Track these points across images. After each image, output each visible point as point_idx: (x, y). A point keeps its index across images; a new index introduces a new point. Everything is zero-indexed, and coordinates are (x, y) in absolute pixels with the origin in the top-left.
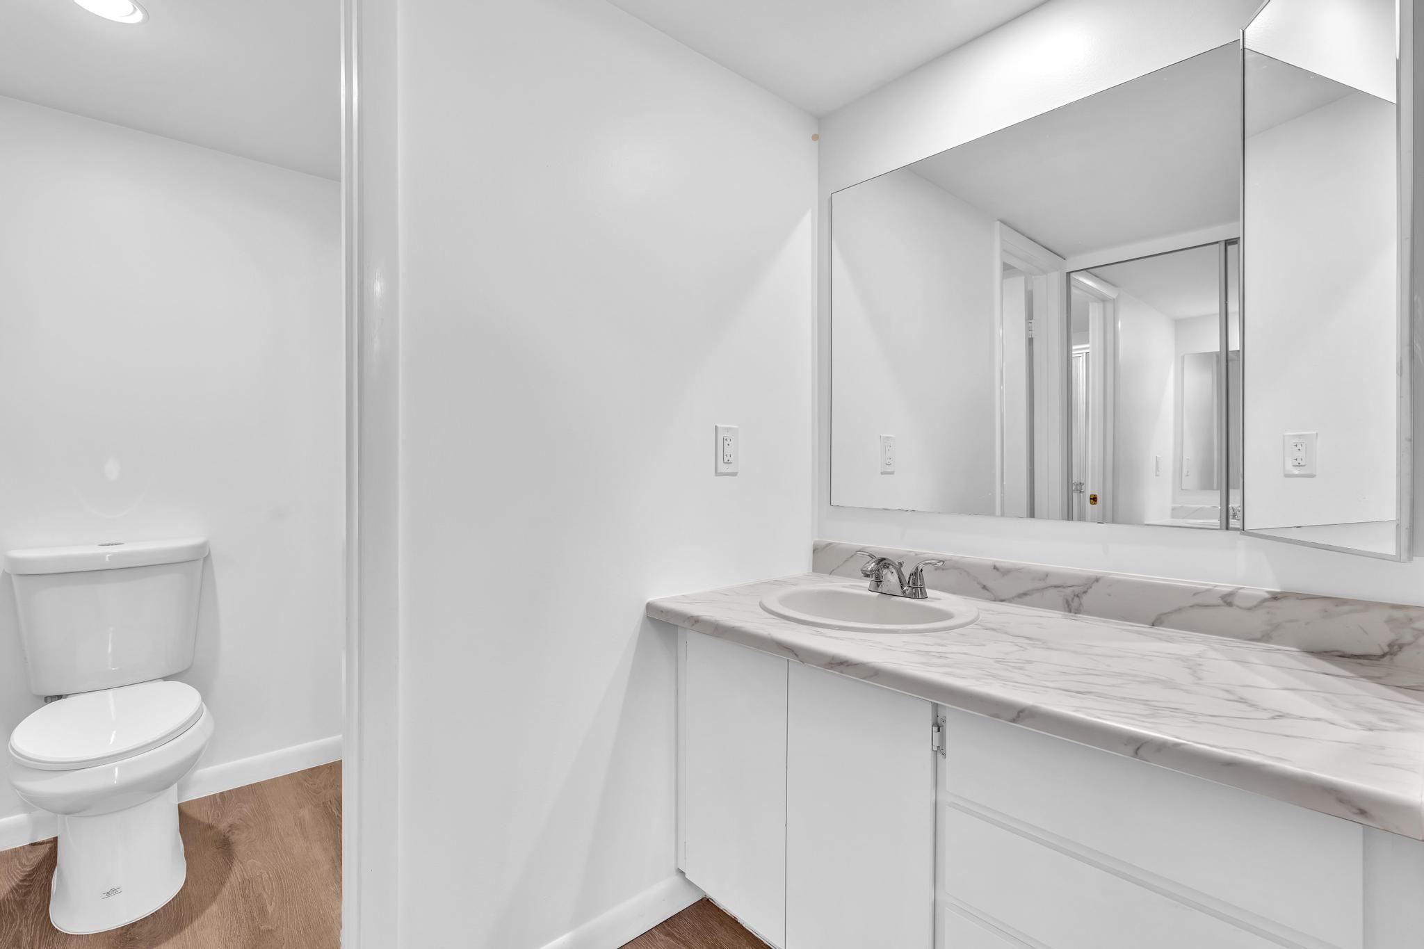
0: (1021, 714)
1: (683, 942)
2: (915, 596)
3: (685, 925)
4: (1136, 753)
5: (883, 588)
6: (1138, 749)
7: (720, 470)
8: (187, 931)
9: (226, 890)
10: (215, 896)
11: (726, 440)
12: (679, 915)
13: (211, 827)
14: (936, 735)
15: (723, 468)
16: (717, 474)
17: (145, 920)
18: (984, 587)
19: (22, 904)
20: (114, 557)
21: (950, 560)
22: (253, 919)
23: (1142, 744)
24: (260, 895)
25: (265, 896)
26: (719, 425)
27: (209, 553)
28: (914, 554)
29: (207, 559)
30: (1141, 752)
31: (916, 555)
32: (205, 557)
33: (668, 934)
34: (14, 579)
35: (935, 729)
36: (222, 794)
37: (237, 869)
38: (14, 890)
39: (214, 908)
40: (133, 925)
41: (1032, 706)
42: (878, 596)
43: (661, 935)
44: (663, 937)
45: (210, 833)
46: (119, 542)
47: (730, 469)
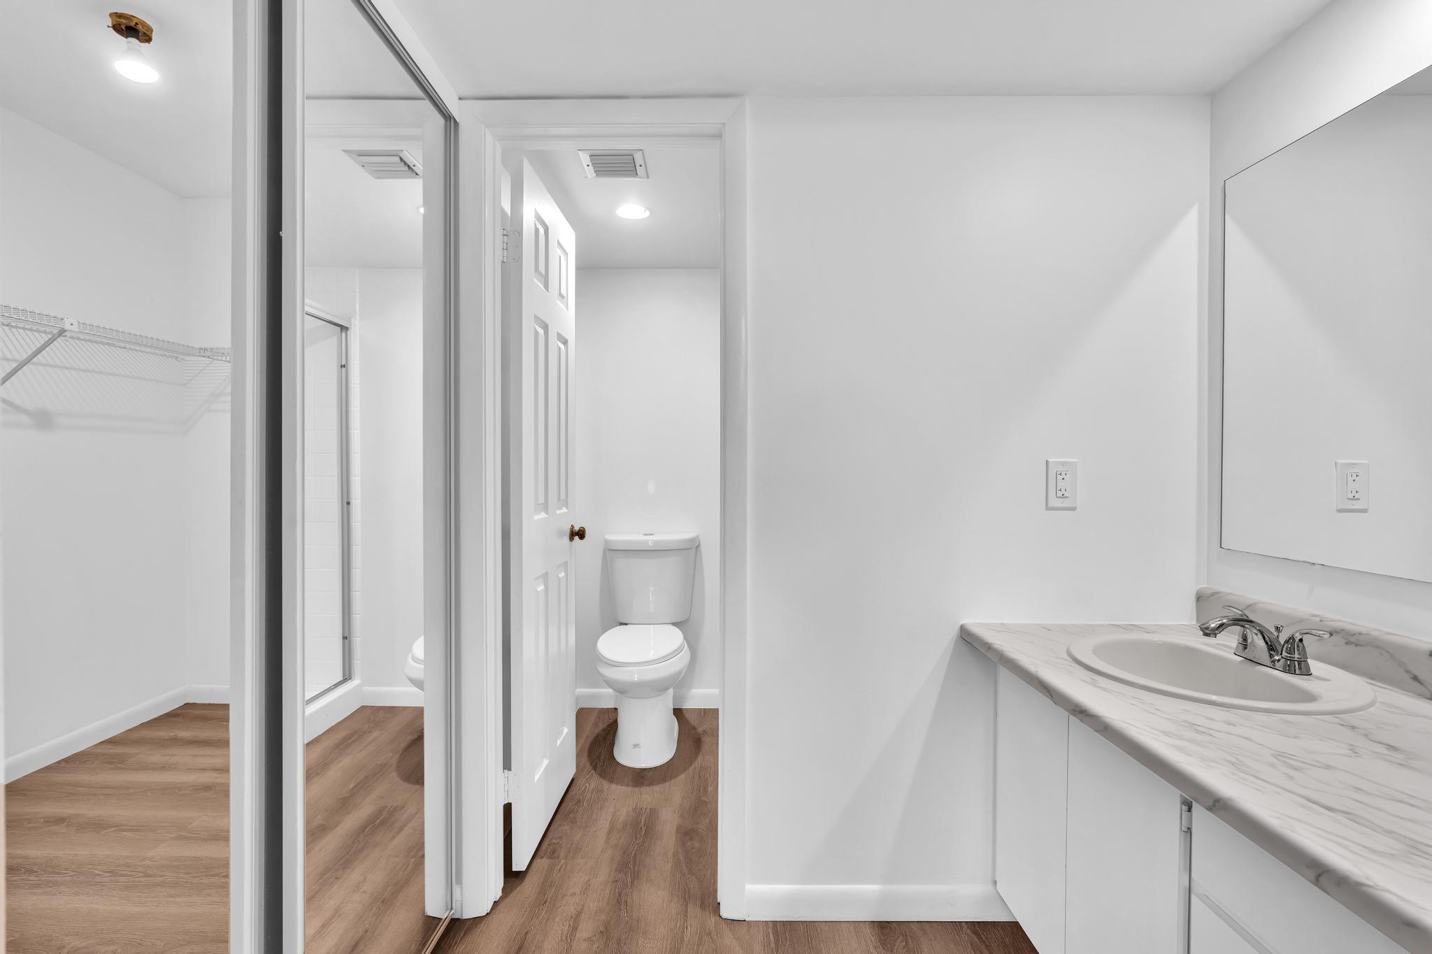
0: (1217, 804)
1: (987, 946)
2: (1289, 669)
3: (995, 934)
4: (1318, 880)
5: (1248, 653)
6: (1319, 875)
7: (1051, 504)
8: (667, 784)
9: (691, 769)
10: (685, 769)
11: (1061, 474)
12: (994, 924)
13: (694, 728)
14: (1185, 814)
15: (1054, 502)
16: (1048, 508)
17: (651, 769)
18: (1415, 678)
19: (605, 739)
20: (655, 542)
21: (1367, 634)
22: (699, 790)
23: (1323, 872)
24: (707, 778)
25: (709, 780)
26: (1050, 460)
27: (699, 545)
28: (1318, 619)
29: (698, 547)
30: (1322, 879)
31: (1321, 621)
32: (697, 547)
33: (975, 933)
34: (607, 551)
35: (1185, 808)
36: (705, 709)
37: (700, 758)
38: (604, 730)
39: (683, 776)
40: (646, 769)
41: (1229, 799)
42: (1241, 662)
43: (968, 930)
44: (969, 932)
45: (693, 732)
46: (651, 533)
47: (1066, 503)
